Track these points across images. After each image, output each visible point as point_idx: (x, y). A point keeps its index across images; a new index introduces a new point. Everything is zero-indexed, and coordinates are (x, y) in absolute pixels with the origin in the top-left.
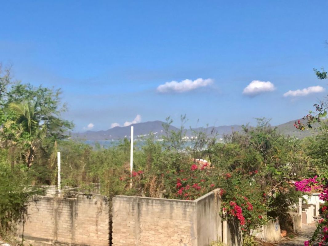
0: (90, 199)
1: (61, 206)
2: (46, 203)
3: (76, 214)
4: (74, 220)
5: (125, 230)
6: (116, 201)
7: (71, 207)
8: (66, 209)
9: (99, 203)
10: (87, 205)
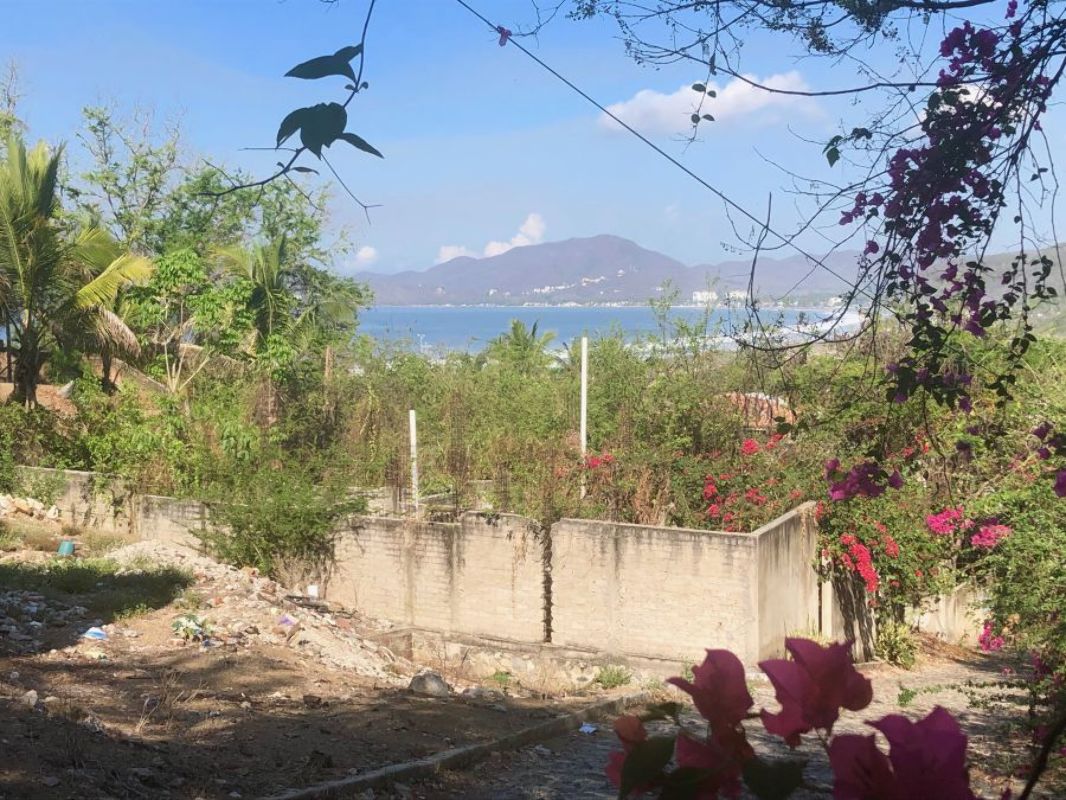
0: (495, 525)
1: (422, 542)
2: (384, 533)
3: (461, 561)
4: (456, 574)
5: (582, 601)
6: (560, 533)
7: (448, 545)
8: (436, 549)
9: (518, 535)
10: (487, 539)
